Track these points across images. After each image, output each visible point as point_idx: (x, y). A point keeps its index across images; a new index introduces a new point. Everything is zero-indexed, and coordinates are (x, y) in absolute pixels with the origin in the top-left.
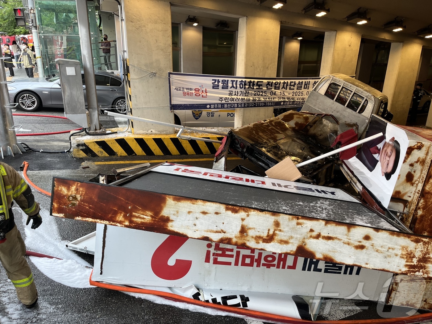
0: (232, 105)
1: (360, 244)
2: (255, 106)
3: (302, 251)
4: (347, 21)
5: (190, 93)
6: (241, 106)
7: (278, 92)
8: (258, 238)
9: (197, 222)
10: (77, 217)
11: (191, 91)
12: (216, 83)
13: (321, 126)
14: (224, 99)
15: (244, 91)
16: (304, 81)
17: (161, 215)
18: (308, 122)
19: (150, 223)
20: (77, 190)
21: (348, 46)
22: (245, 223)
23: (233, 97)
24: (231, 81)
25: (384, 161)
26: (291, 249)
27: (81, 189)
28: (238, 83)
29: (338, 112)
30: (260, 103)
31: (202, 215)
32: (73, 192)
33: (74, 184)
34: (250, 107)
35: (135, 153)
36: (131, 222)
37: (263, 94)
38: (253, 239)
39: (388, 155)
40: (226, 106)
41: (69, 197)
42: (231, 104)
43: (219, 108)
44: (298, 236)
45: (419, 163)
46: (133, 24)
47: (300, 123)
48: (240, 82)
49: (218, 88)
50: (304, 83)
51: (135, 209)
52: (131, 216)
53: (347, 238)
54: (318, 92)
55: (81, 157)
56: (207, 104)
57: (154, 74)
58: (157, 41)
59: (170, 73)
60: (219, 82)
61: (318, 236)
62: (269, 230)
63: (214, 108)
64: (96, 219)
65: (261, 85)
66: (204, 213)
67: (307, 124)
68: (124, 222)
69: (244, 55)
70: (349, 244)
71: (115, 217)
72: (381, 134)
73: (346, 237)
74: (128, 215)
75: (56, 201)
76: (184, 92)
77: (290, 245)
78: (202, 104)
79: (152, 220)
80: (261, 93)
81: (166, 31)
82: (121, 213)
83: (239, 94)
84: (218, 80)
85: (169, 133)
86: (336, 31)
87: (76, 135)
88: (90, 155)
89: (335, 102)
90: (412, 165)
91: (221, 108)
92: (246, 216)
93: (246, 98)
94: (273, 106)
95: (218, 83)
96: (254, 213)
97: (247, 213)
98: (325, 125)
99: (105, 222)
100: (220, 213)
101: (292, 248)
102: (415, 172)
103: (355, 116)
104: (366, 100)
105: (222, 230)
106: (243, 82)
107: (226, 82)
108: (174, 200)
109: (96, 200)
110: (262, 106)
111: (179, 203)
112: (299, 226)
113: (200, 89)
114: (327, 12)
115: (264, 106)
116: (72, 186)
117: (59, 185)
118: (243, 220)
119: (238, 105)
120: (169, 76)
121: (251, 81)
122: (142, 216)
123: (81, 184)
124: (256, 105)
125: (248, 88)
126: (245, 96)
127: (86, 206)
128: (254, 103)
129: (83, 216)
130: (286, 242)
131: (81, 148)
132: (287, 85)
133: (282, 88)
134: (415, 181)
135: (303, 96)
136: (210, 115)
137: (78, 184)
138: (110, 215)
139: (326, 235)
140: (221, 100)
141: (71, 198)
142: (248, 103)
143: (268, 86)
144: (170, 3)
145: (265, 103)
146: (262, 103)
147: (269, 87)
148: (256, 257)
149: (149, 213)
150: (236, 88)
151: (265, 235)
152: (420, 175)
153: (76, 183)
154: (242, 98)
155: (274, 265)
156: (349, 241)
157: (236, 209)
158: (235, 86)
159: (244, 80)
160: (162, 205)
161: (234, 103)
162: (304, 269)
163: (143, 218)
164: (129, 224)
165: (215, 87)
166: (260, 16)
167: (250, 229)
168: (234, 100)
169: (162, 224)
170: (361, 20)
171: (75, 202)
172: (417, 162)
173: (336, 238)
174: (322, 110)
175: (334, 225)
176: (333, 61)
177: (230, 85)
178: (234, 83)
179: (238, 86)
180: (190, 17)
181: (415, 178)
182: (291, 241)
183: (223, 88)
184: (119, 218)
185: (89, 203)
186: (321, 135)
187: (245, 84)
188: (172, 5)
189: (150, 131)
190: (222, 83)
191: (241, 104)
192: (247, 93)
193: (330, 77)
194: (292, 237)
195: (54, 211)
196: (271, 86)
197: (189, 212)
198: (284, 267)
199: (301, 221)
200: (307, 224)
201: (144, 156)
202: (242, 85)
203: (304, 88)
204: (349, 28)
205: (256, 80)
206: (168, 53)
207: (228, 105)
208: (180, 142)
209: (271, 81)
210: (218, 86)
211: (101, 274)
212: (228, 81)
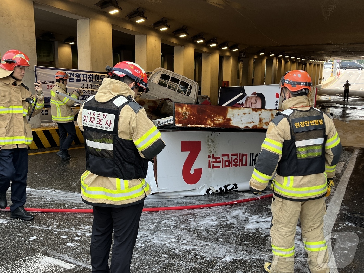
0: (85, 97)
4: (154, 27)
9: (242, 119)
10: (188, 125)
12: (72, 77)
15: (92, 84)
17: (227, 118)
19: (223, 123)
20: (186, 109)
21: (154, 48)
22: (261, 116)
23: (85, 89)
24: (83, 75)
27: (188, 108)
28: (88, 77)
29: (171, 97)
31: (243, 115)
33: (184, 105)
36: (214, 124)
38: (265, 124)
39: (253, 103)
41: (183, 113)
42: (83, 96)
46: (3, 18)
47: (152, 106)
48: (89, 75)
49: (73, 81)
51: (215, 116)
52: (214, 120)
54: (153, 82)
58: (24, 36)
59: (35, 67)
60: (73, 75)
62: (270, 119)
64: (198, 124)
66: (244, 114)
67: (157, 106)
68: (211, 124)
71: (207, 122)
74: (212, 120)
75: (177, 117)
76: (48, 85)
79: (223, 121)
81: (31, 27)
82: (209, 119)
83: (89, 87)
84: (73, 74)
86: (146, 35)
89: (168, 89)
92: (260, 113)
93: (94, 90)
96: (263, 111)
99: (202, 125)
100: (251, 113)
103: (185, 98)
105: (253, 122)
106: (91, 76)
107: (79, 76)
108: (231, 109)
109: (196, 114)
111: (234, 110)
116: (183, 107)
117: (177, 107)
118: (260, 115)
120: (36, 70)
121: (96, 75)
122: (219, 119)
123: (188, 106)
125: (95, 81)
126: (93, 88)
127: (192, 117)
129: (191, 124)
136: (45, 113)
137: (186, 105)
138: (204, 121)
144: (33, 1)
148: (230, 161)
149: (222, 118)
150: (86, 82)
154: (92, 91)
155: (238, 165)
157: (256, 110)
158: (85, 79)
159: (92, 74)
160: (227, 112)
161: (86, 95)
162: (250, 165)
163: (219, 121)
165: (71, 80)
167: (263, 119)
168: (86, 92)
169: (228, 122)
170: (163, 27)
171: (186, 116)
176: (147, 59)
177: (82, 78)
178: (85, 76)
179: (88, 79)
183: (77, 81)
185: (193, 116)
187: (92, 78)
188: (35, 3)
190: (76, 77)
192: (94, 85)
193: (161, 69)
195: (176, 123)
197: (238, 114)
198: (242, 165)
202: (91, 79)
204: (153, 33)
205: (100, 74)
206: (33, 48)
207: (81, 97)
210: (73, 79)
211: (157, 187)
212: (80, 74)
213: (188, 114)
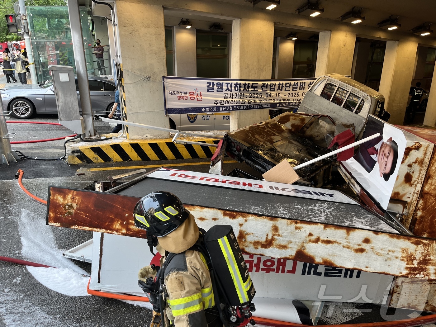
0: (228, 108)
1: (360, 247)
2: (250, 109)
3: (301, 255)
4: (342, 20)
5: (184, 97)
6: (237, 108)
7: (273, 93)
8: (256, 244)
10: (74, 226)
11: (186, 95)
12: (211, 86)
13: (318, 128)
14: (219, 102)
15: (239, 94)
16: (299, 82)
18: (304, 123)
20: (73, 198)
21: (343, 46)
22: (243, 228)
23: (228, 100)
24: (226, 83)
25: (382, 161)
26: (290, 254)
27: (77, 198)
28: (233, 86)
29: (334, 113)
30: (255, 105)
31: (199, 221)
32: (69, 201)
33: (70, 192)
34: (246, 109)
35: (130, 158)
36: (128, 230)
37: (259, 96)
38: (252, 245)
39: (386, 156)
40: (221, 109)
41: (65, 205)
42: (226, 106)
43: (214, 111)
44: (297, 241)
45: (417, 163)
46: (126, 28)
47: (296, 124)
48: (235, 84)
49: (213, 91)
50: (299, 84)
52: (128, 224)
53: (347, 242)
54: (314, 93)
55: (76, 164)
56: (202, 108)
57: (148, 79)
58: (150, 45)
59: (164, 77)
60: (213, 84)
61: (317, 241)
62: (267, 235)
63: (210, 111)
64: (93, 227)
65: (257, 87)
66: (202, 219)
67: (304, 125)
68: (121, 230)
69: (238, 58)
70: (348, 248)
71: (112, 225)
72: (378, 135)
73: (345, 240)
74: (125, 223)
75: (52, 210)
76: (179, 96)
77: (289, 250)
78: (197, 108)
80: (256, 96)
81: (159, 34)
82: (118, 221)
83: (234, 97)
85: (164, 138)
86: (331, 30)
87: (71, 142)
88: (86, 161)
89: (331, 102)
90: (410, 166)
91: (217, 111)
92: (244, 221)
93: (241, 100)
94: (269, 108)
95: (213, 86)
96: (252, 218)
97: (245, 219)
98: (321, 126)
99: (102, 230)
100: (218, 219)
101: (291, 252)
102: (413, 172)
103: (351, 116)
104: (363, 100)
106: (238, 84)
107: (221, 85)
109: (92, 209)
110: (257, 108)
112: (298, 231)
113: (194, 92)
114: (322, 12)
115: (260, 108)
116: (68, 195)
117: (54, 194)
118: (241, 225)
119: (233, 108)
120: (163, 80)
121: (245, 83)
123: (76, 193)
124: (251, 107)
125: (243, 90)
126: (240, 98)
127: (82, 214)
128: (249, 105)
129: (79, 225)
130: (285, 247)
131: (76, 154)
132: (283, 86)
133: (277, 90)
134: (414, 182)
135: (299, 98)
136: (206, 118)
138: (107, 224)
139: (325, 239)
140: (216, 103)
141: (67, 207)
142: (243, 105)
143: (263, 87)
144: (163, 6)
145: (260, 105)
146: (257, 105)
147: (264, 89)
148: (255, 262)
150: (231, 91)
151: (263, 240)
152: (419, 176)
153: (72, 191)
154: (237, 101)
155: (273, 270)
156: (349, 244)
157: (233, 214)
158: (230, 88)
159: (239, 82)
161: (229, 106)
162: (303, 273)
164: (126, 232)
165: (210, 90)
166: (254, 18)
167: (248, 234)
168: (230, 103)
170: (356, 20)
171: (71, 211)
172: (415, 163)
173: (335, 242)
174: (318, 111)
175: (333, 228)
176: (329, 61)
177: (225, 87)
178: (229, 85)
179: (233, 88)
180: (183, 20)
181: (414, 179)
182: (290, 246)
183: (218, 91)
184: (116, 226)
185: (85, 212)
186: (317, 137)
187: (240, 87)
188: (164, 8)
189: (145, 136)
190: (216, 86)
191: (237, 107)
192: (242, 95)
193: (326, 78)
194: (290, 242)
195: (50, 220)
196: (267, 88)
198: (283, 272)
199: (299, 225)
200: (305, 228)
201: (140, 161)
202: (237, 87)
203: (300, 89)
204: (344, 28)
205: (251, 83)
206: (162, 57)
207: (223, 108)
208: (176, 146)
209: (266, 83)
210: (213, 89)
211: (99, 282)
212: (223, 83)
213: (75, 208)
